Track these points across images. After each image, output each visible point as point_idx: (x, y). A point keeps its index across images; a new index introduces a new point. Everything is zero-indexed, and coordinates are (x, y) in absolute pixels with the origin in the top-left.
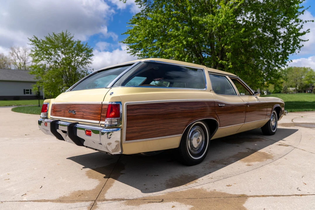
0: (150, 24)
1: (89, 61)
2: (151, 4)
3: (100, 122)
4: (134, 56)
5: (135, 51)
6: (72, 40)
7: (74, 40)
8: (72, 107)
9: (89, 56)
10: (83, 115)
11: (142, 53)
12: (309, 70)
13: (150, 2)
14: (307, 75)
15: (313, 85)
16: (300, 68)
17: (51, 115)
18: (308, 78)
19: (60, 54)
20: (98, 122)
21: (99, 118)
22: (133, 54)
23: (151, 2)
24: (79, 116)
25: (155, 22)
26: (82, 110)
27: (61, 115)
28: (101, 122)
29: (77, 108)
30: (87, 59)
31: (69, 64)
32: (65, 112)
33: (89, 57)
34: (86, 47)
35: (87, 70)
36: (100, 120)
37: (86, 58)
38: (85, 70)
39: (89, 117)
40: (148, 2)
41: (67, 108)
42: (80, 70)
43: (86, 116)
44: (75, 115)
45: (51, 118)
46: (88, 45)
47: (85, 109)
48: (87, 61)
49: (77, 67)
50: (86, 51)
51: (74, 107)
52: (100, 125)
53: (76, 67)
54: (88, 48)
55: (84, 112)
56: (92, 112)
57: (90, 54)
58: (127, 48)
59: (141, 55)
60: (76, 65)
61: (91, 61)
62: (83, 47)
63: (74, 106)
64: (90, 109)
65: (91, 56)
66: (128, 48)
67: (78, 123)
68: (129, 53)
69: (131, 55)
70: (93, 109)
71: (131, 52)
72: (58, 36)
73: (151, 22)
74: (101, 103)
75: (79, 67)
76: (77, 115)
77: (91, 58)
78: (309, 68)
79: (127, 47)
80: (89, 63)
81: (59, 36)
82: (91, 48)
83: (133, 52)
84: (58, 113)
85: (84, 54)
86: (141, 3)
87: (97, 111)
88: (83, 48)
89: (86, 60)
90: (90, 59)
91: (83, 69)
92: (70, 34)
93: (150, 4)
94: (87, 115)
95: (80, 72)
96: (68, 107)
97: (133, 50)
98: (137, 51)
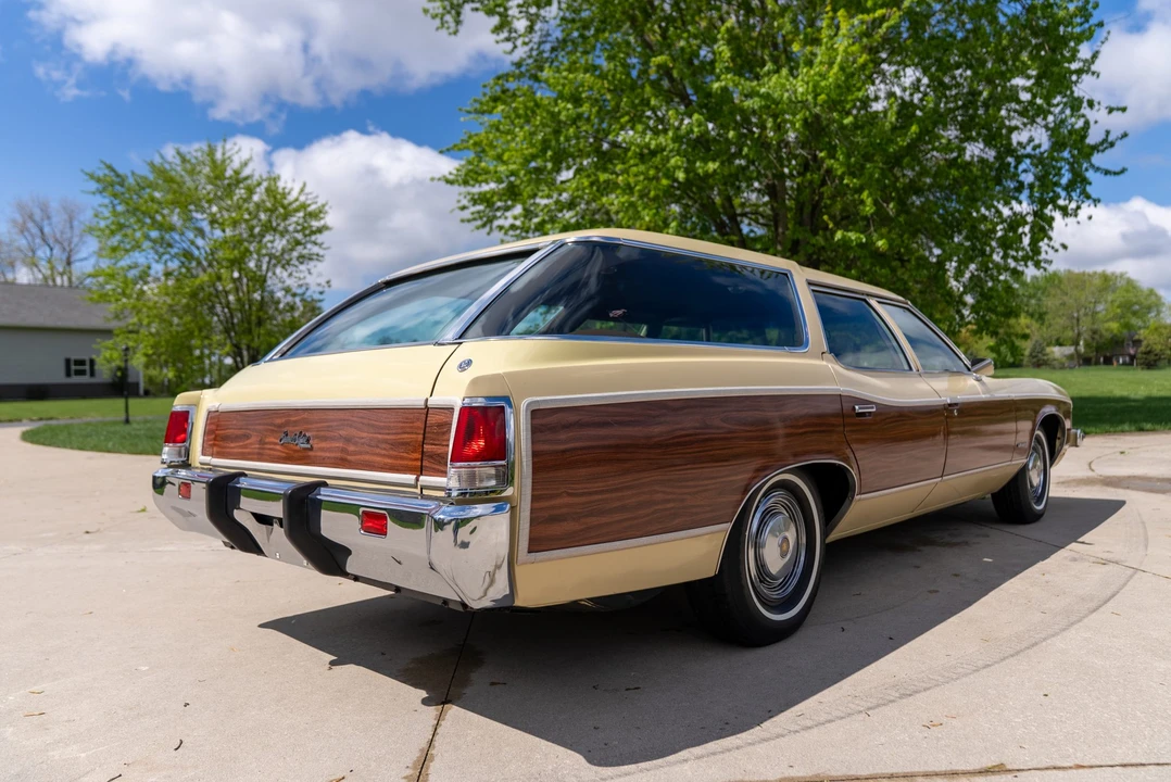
0: (548, 112)
1: (315, 249)
2: (550, 39)
3: (417, 480)
4: (489, 234)
5: (491, 214)
6: (246, 172)
7: (254, 170)
8: (295, 422)
9: (313, 233)
10: (343, 450)
11: (518, 223)
12: (1121, 283)
13: (544, 33)
14: (1112, 302)
15: (1136, 337)
16: (1089, 275)
17: (204, 454)
18: (1119, 311)
19: (205, 226)
20: (410, 478)
21: (414, 463)
22: (484, 226)
23: (550, 32)
24: (328, 455)
25: (568, 102)
26: (341, 432)
27: (249, 454)
28: (425, 479)
29: (319, 425)
30: (307, 242)
31: (238, 263)
32: (267, 440)
33: (313, 238)
34: (302, 198)
35: (307, 284)
36: (420, 471)
37: (303, 241)
38: (301, 286)
39: (367, 457)
40: (539, 33)
41: (275, 425)
42: (280, 285)
43: (358, 457)
44: (311, 453)
45: (201, 464)
46: (307, 190)
47: (351, 426)
48: (305, 252)
49: (270, 274)
50: (301, 214)
51: (306, 421)
52: (418, 491)
53: (264, 273)
54: (309, 202)
55: (348, 440)
56: (386, 441)
57: (315, 224)
58: (461, 205)
59: (513, 227)
60: (264, 267)
61: (321, 252)
62: (291, 198)
63: (306, 415)
64: (373, 426)
65: (320, 230)
66: (465, 202)
67: (325, 485)
68: (469, 221)
69: (478, 228)
70: (389, 428)
71: (474, 219)
72: (193, 161)
73: (553, 104)
74: (423, 403)
75: (274, 274)
76: (319, 454)
77: (319, 238)
78: (1122, 275)
79: (459, 201)
80: (311, 259)
81: (196, 158)
82: (319, 204)
83: (481, 218)
84: (232, 445)
85: (294, 225)
86: (514, 35)
87: (406, 436)
88: (290, 204)
89: (300, 248)
90: (315, 243)
91: (290, 282)
92: (240, 150)
93: (544, 39)
94: (360, 453)
95: (280, 294)
96: (278, 421)
97: (484, 212)
98: (499, 214)
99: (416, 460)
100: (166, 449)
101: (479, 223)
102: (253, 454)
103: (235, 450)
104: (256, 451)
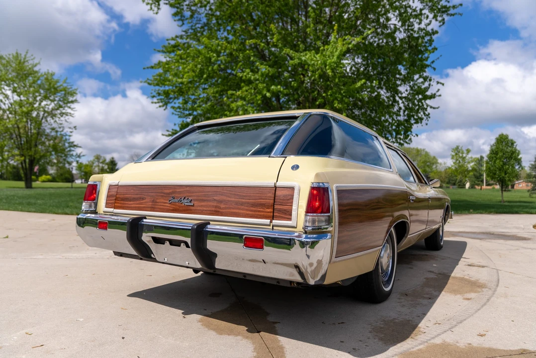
0: (205, 57)
1: (69, 111)
2: (201, 22)
3: (271, 222)
4: (165, 110)
5: (167, 101)
6: (36, 69)
7: (40, 69)
8: (179, 192)
9: (69, 102)
10: (217, 207)
11: (181, 106)
12: (423, 153)
13: (198, 19)
14: (420, 160)
15: (429, 176)
16: (412, 149)
17: (106, 207)
18: (422, 164)
19: (9, 93)
20: (267, 221)
21: (269, 214)
22: (163, 106)
23: (201, 19)
24: (205, 209)
25: (214, 53)
26: (215, 198)
27: (144, 207)
28: (275, 222)
29: (197, 194)
30: (65, 107)
31: (28, 114)
32: (158, 201)
33: (69, 105)
34: (65, 85)
35: (63, 127)
36: (273, 218)
37: (63, 106)
38: (60, 128)
39: (237, 211)
40: (196, 19)
41: (164, 193)
42: (49, 126)
43: (229, 210)
44: (192, 208)
45: (104, 212)
46: (68, 81)
47: (222, 195)
48: (64, 111)
49: (43, 121)
50: (63, 92)
51: (189, 192)
52: (271, 227)
53: (40, 119)
54: (69, 87)
55: (220, 202)
56: (248, 203)
57: (71, 99)
58: (152, 95)
59: (179, 108)
60: (41, 116)
61: (72, 112)
62: (59, 84)
63: (188, 189)
64: (238, 195)
65: (72, 102)
66: (155, 94)
67: (209, 224)
68: (156, 103)
69: (160, 107)
70: (250, 196)
71: (158, 102)
72: (7, 59)
73: (207, 53)
74: (273, 185)
75: (47, 121)
76: (198, 208)
77: (72, 106)
78: (424, 150)
79: (151, 93)
80: (67, 115)
81: (9, 58)
82: (73, 88)
83: (162, 102)
84: (131, 203)
85: (59, 97)
86: (183, 18)
87: (263, 200)
88: (58, 87)
89: (61, 109)
90: (70, 108)
91: (55, 125)
92: (34, 58)
93: (198, 22)
94: (230, 208)
95: (48, 131)
96: (168, 191)
97: (163, 99)
98: (171, 101)
99: (271, 212)
100: (84, 204)
101: (161, 104)
102: (148, 208)
103: (133, 205)
104: (150, 206)
